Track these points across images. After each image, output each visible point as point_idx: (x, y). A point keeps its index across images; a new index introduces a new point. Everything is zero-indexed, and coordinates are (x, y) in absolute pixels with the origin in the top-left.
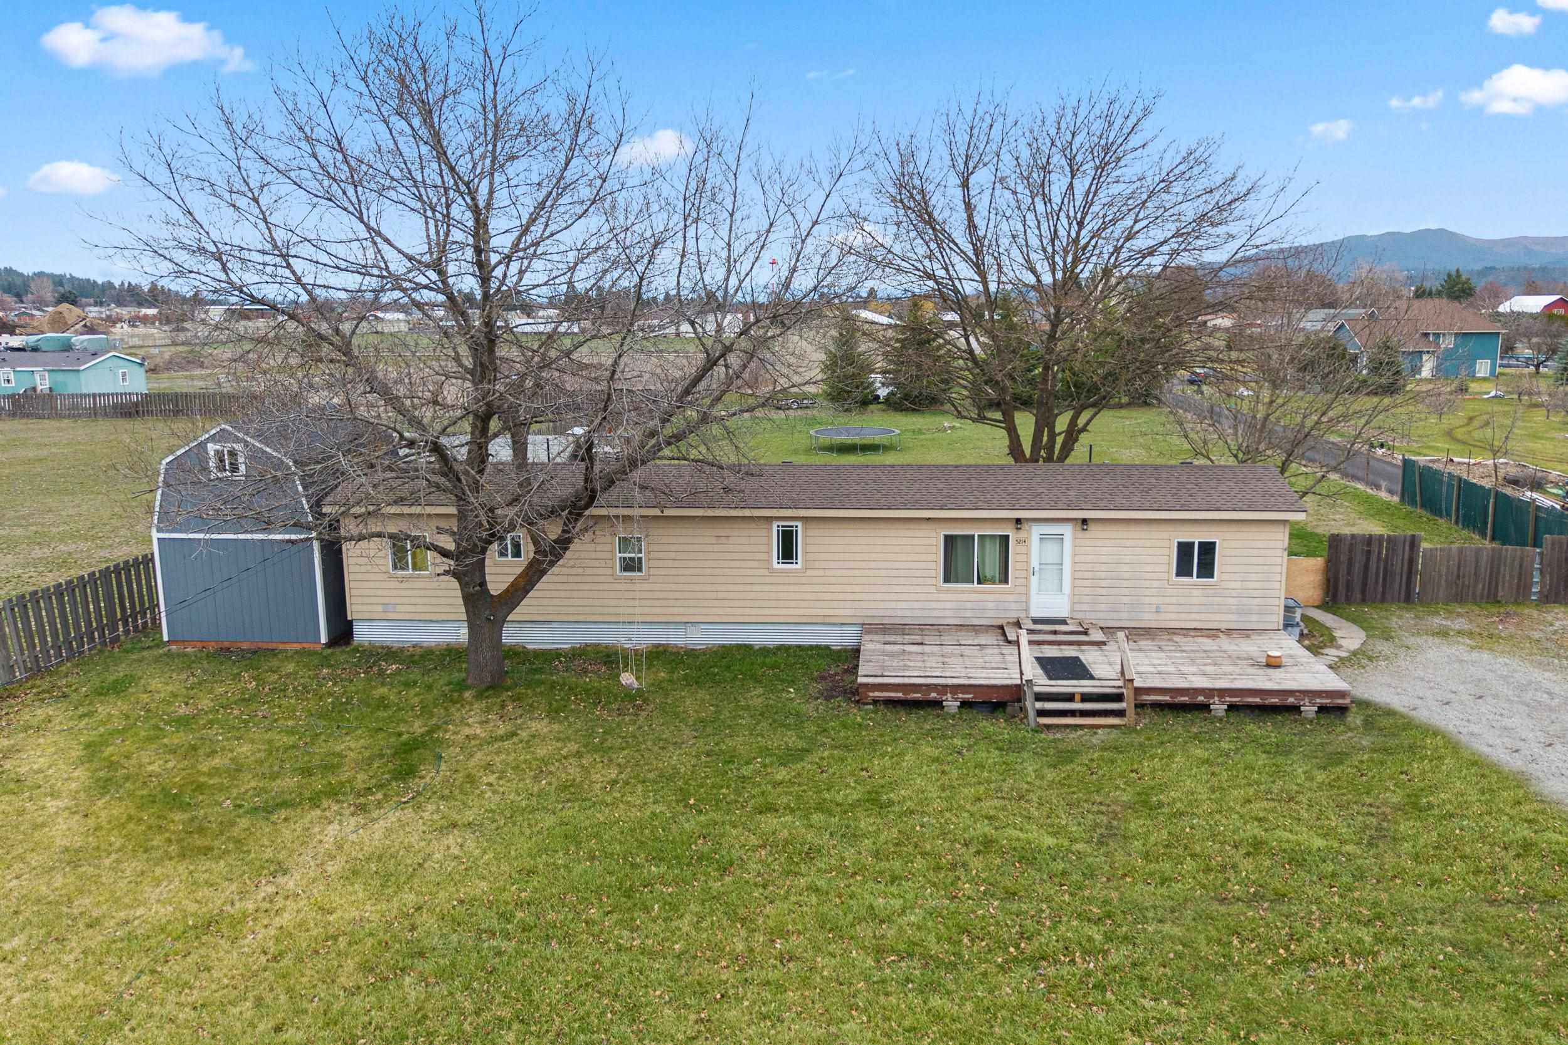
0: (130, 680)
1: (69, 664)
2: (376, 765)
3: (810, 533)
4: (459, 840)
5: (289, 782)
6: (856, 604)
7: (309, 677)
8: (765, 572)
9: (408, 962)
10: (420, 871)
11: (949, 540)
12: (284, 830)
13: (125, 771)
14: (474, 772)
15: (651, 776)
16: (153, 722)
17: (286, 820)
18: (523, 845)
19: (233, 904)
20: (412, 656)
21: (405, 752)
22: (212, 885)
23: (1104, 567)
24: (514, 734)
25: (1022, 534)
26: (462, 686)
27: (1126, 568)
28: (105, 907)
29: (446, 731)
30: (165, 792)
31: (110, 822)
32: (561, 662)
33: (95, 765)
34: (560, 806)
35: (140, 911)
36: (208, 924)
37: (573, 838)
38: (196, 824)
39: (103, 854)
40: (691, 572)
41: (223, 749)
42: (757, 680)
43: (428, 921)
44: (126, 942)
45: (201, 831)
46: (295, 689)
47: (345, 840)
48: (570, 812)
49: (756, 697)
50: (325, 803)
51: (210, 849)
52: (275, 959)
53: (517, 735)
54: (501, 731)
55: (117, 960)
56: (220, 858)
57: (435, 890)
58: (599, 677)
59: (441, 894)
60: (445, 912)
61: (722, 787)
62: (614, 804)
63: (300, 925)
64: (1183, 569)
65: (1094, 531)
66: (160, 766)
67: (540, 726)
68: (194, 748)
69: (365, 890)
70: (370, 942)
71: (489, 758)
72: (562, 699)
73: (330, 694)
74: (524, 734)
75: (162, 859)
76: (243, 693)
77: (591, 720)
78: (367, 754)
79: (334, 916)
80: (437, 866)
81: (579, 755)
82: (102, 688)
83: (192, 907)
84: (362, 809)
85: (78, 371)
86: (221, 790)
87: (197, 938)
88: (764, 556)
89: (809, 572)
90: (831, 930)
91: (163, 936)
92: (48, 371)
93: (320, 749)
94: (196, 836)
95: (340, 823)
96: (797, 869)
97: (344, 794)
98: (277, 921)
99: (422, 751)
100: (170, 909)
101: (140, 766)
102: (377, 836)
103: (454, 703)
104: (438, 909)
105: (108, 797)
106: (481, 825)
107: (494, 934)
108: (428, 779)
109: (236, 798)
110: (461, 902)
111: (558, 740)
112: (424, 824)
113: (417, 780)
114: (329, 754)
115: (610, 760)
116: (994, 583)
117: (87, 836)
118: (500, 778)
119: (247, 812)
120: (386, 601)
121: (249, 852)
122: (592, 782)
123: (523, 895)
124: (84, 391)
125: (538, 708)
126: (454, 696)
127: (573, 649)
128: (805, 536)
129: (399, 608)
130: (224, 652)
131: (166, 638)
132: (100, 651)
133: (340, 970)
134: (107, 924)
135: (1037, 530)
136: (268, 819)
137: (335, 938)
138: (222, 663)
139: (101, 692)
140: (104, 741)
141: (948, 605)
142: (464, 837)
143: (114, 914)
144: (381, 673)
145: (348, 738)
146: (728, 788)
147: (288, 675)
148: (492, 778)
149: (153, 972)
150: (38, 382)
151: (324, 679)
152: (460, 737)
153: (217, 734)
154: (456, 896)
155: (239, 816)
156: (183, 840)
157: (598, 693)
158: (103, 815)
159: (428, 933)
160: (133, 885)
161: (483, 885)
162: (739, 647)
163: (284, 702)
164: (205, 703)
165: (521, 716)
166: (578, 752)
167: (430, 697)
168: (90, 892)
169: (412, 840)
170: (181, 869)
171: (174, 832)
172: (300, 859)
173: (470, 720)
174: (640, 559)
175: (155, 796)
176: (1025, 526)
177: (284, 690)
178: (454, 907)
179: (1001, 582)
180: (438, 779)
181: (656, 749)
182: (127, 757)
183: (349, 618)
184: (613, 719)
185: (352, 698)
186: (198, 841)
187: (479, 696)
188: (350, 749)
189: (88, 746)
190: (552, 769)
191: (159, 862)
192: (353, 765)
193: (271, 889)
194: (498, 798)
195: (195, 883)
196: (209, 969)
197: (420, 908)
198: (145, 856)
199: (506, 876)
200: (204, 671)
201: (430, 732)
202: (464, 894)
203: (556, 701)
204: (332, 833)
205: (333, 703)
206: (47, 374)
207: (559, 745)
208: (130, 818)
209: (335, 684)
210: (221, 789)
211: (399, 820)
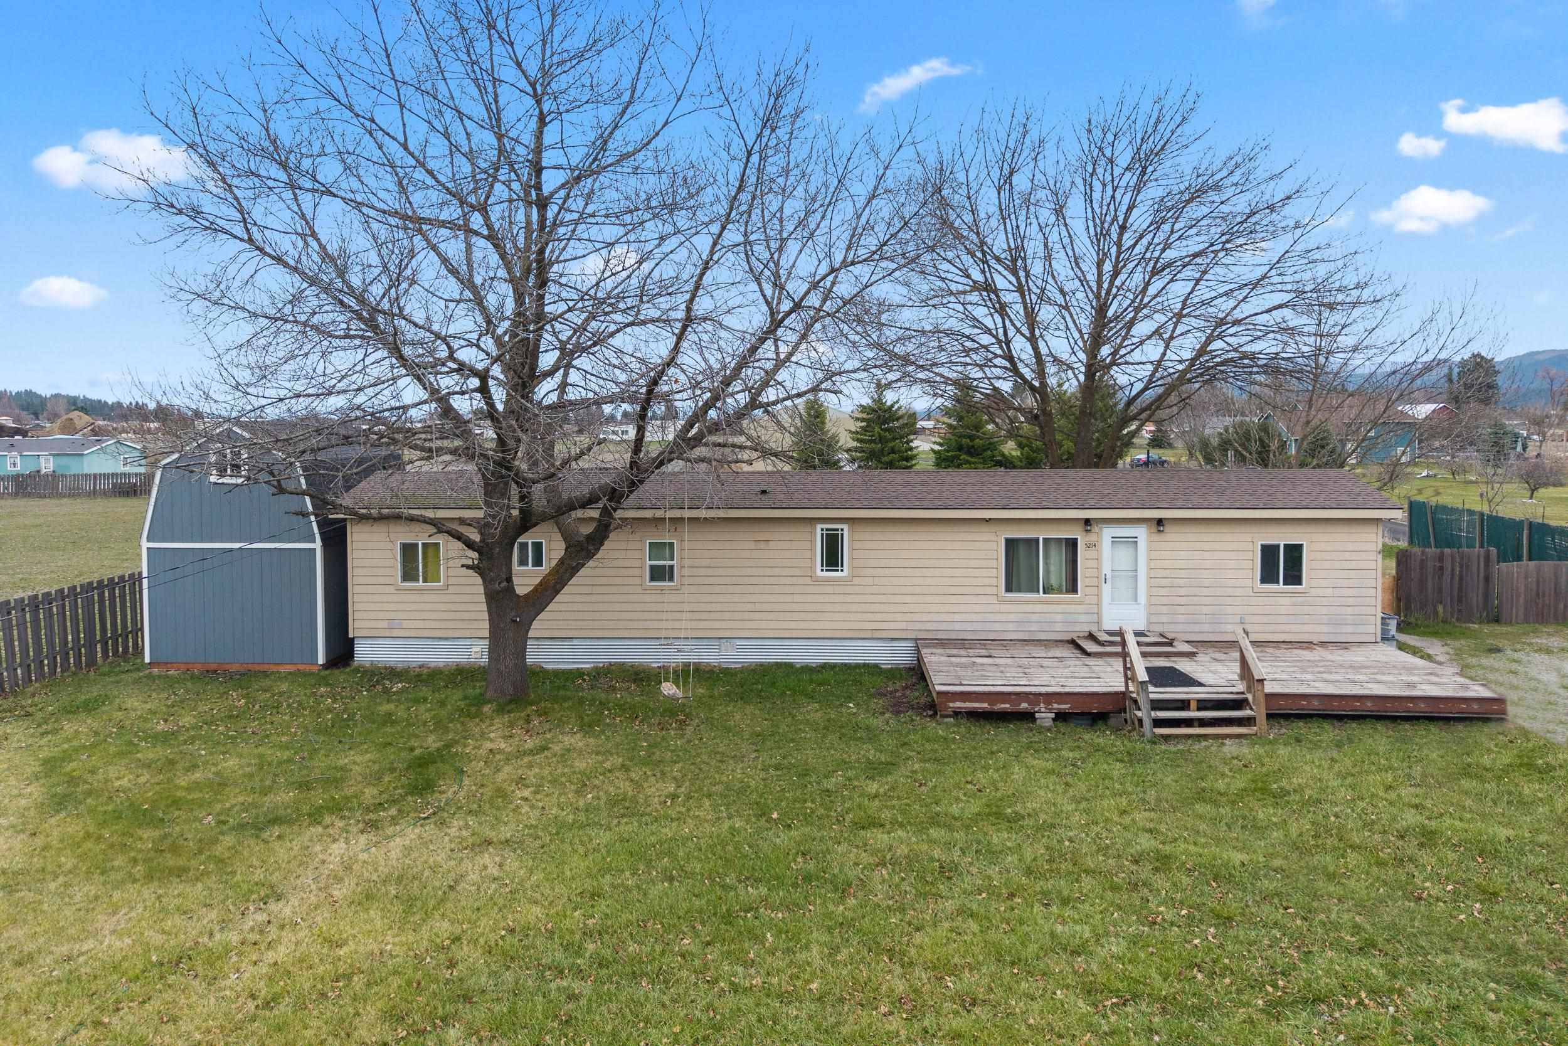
0: (103, 699)
1: (37, 685)
2: (387, 779)
3: (857, 536)
4: (497, 859)
5: (287, 796)
6: (909, 617)
7: (305, 695)
8: (808, 580)
9: (450, 1008)
10: (452, 895)
11: (1011, 545)
12: (277, 849)
13: (87, 786)
14: (505, 786)
15: (719, 788)
16: (127, 738)
17: (279, 837)
18: (577, 864)
19: (211, 935)
20: (419, 675)
21: (420, 766)
22: (185, 913)
23: (1183, 574)
24: (544, 748)
25: (1092, 537)
26: (481, 700)
27: (1206, 574)
28: (42, 940)
29: (465, 746)
30: (134, 807)
31: (62, 841)
32: (584, 680)
33: (54, 779)
34: (616, 821)
35: (89, 945)
36: (177, 961)
37: (640, 856)
38: (169, 841)
39: (49, 877)
40: (728, 580)
41: (206, 763)
42: (811, 697)
43: (470, 955)
44: (64, 984)
45: (175, 849)
46: (289, 706)
47: (354, 859)
48: (628, 827)
49: (813, 712)
50: (327, 820)
51: (185, 870)
52: (267, 1005)
53: (548, 749)
54: (530, 744)
55: (49, 1007)
56: (197, 879)
57: (474, 917)
58: (630, 693)
59: (484, 921)
60: (493, 943)
61: (805, 801)
62: (680, 819)
63: (301, 960)
64: (1268, 575)
65: (1172, 534)
66: (130, 781)
67: (576, 740)
68: (172, 763)
69: (382, 918)
70: (396, 982)
71: (520, 772)
72: (594, 713)
73: (330, 711)
74: (556, 748)
75: (123, 882)
76: (230, 710)
77: (631, 734)
78: (376, 767)
79: (345, 949)
80: (474, 888)
81: (624, 768)
82: (72, 706)
83: (157, 939)
84: (372, 825)
85: (82, 455)
86: (201, 806)
87: (161, 978)
88: (808, 563)
89: (856, 581)
90: (1013, 964)
91: (115, 977)
92: (54, 455)
93: (320, 764)
94: (169, 855)
95: (347, 839)
96: (934, 891)
97: (350, 809)
98: (271, 956)
99: (439, 765)
100: (128, 941)
101: (107, 781)
102: (393, 855)
103: (472, 717)
104: (482, 941)
105: (63, 814)
106: (522, 842)
107: (562, 972)
108: (450, 794)
109: (218, 814)
110: (512, 931)
111: (597, 753)
112: (451, 841)
113: (437, 795)
114: (329, 768)
115: (663, 774)
116: (1060, 592)
117: (32, 856)
118: (536, 792)
119: (233, 829)
120: (392, 615)
121: (234, 873)
122: (647, 797)
123: (590, 922)
124: (86, 471)
125: (568, 723)
126: (472, 710)
127: (596, 668)
128: (851, 540)
129: (405, 624)
130: (211, 674)
131: (147, 660)
132: (74, 674)
133: (358, 1019)
134: (41, 962)
135: (1108, 533)
136: (257, 837)
137: (348, 977)
138: (207, 684)
139: (71, 711)
140: (66, 757)
141: (1012, 617)
142: (502, 856)
143: (53, 948)
144: (386, 691)
145: (352, 753)
146: (813, 801)
147: (281, 694)
148: (526, 793)
149: (97, 1024)
150: (43, 465)
151: (322, 696)
152: (482, 752)
153: (199, 749)
154: (503, 924)
155: (222, 833)
156: (151, 860)
157: (633, 707)
158: (55, 833)
159: (473, 971)
160: (82, 913)
161: (537, 910)
162: (778, 665)
163: (277, 718)
164: (187, 720)
165: (550, 730)
166: (623, 766)
167: (443, 713)
168: (25, 921)
169: (439, 859)
170: (146, 893)
171: (140, 851)
172: (298, 882)
173: (492, 735)
174: (671, 567)
175: (121, 812)
176: (1095, 529)
177: (277, 707)
178: (502, 937)
179: (1068, 591)
180: (462, 794)
181: (713, 762)
182: (93, 772)
183: (351, 635)
184: (656, 734)
185: (355, 714)
186: (171, 861)
187: (501, 710)
188: (355, 763)
189: (46, 762)
190: (597, 782)
191: (119, 885)
192: (360, 778)
193: (261, 917)
194: (537, 813)
195: (163, 909)
196: (174, 1020)
197: (458, 939)
198: (102, 878)
199: (565, 900)
200: (187, 691)
201: (448, 746)
202: (513, 921)
203: (588, 715)
204: (337, 852)
205: (332, 719)
206: (51, 458)
207: (600, 758)
208: (88, 836)
209: (335, 701)
210: (201, 804)
211: (420, 837)
